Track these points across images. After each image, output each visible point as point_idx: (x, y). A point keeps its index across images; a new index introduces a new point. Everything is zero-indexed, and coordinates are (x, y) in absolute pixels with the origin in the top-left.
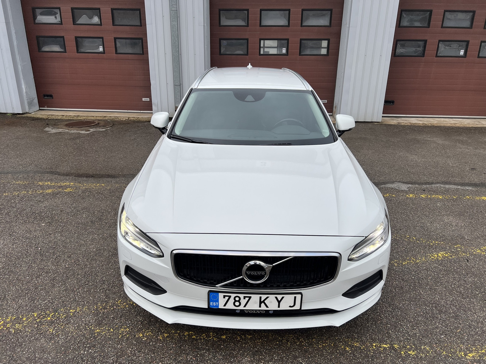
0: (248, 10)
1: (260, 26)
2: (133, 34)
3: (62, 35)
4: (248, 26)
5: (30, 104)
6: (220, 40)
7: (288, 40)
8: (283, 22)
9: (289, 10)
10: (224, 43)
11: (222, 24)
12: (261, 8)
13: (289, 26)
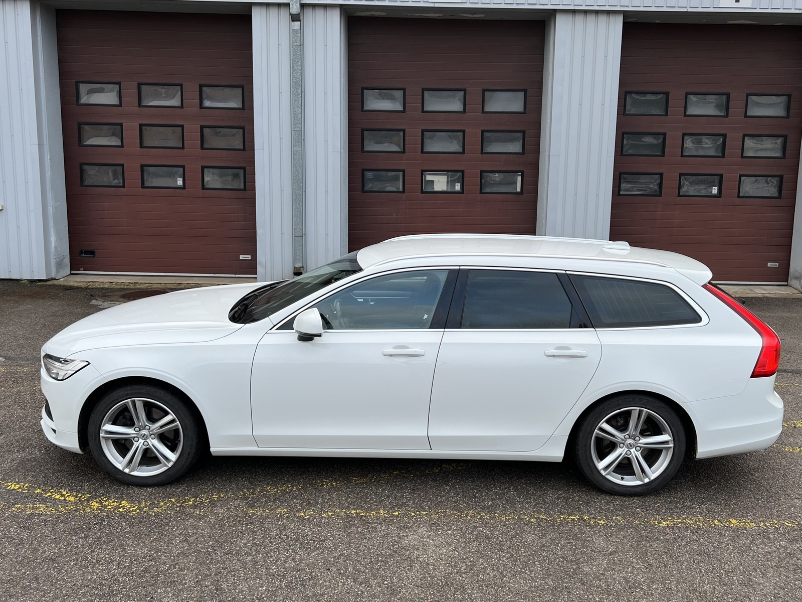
0: (404, 131)
1: (422, 152)
2: (231, 161)
3: (122, 162)
4: (404, 152)
5: (59, 265)
6: (363, 170)
7: (463, 172)
8: (455, 147)
9: (464, 132)
10: (369, 175)
11: (367, 148)
12: (423, 128)
13: (463, 153)
